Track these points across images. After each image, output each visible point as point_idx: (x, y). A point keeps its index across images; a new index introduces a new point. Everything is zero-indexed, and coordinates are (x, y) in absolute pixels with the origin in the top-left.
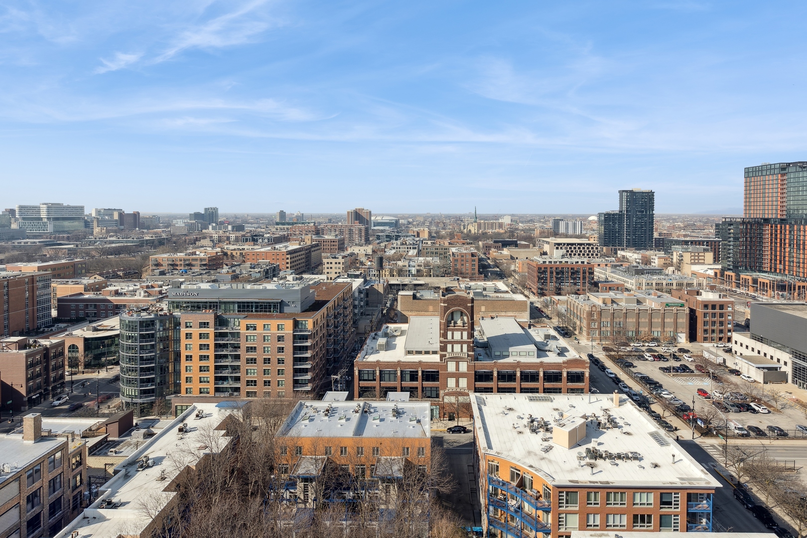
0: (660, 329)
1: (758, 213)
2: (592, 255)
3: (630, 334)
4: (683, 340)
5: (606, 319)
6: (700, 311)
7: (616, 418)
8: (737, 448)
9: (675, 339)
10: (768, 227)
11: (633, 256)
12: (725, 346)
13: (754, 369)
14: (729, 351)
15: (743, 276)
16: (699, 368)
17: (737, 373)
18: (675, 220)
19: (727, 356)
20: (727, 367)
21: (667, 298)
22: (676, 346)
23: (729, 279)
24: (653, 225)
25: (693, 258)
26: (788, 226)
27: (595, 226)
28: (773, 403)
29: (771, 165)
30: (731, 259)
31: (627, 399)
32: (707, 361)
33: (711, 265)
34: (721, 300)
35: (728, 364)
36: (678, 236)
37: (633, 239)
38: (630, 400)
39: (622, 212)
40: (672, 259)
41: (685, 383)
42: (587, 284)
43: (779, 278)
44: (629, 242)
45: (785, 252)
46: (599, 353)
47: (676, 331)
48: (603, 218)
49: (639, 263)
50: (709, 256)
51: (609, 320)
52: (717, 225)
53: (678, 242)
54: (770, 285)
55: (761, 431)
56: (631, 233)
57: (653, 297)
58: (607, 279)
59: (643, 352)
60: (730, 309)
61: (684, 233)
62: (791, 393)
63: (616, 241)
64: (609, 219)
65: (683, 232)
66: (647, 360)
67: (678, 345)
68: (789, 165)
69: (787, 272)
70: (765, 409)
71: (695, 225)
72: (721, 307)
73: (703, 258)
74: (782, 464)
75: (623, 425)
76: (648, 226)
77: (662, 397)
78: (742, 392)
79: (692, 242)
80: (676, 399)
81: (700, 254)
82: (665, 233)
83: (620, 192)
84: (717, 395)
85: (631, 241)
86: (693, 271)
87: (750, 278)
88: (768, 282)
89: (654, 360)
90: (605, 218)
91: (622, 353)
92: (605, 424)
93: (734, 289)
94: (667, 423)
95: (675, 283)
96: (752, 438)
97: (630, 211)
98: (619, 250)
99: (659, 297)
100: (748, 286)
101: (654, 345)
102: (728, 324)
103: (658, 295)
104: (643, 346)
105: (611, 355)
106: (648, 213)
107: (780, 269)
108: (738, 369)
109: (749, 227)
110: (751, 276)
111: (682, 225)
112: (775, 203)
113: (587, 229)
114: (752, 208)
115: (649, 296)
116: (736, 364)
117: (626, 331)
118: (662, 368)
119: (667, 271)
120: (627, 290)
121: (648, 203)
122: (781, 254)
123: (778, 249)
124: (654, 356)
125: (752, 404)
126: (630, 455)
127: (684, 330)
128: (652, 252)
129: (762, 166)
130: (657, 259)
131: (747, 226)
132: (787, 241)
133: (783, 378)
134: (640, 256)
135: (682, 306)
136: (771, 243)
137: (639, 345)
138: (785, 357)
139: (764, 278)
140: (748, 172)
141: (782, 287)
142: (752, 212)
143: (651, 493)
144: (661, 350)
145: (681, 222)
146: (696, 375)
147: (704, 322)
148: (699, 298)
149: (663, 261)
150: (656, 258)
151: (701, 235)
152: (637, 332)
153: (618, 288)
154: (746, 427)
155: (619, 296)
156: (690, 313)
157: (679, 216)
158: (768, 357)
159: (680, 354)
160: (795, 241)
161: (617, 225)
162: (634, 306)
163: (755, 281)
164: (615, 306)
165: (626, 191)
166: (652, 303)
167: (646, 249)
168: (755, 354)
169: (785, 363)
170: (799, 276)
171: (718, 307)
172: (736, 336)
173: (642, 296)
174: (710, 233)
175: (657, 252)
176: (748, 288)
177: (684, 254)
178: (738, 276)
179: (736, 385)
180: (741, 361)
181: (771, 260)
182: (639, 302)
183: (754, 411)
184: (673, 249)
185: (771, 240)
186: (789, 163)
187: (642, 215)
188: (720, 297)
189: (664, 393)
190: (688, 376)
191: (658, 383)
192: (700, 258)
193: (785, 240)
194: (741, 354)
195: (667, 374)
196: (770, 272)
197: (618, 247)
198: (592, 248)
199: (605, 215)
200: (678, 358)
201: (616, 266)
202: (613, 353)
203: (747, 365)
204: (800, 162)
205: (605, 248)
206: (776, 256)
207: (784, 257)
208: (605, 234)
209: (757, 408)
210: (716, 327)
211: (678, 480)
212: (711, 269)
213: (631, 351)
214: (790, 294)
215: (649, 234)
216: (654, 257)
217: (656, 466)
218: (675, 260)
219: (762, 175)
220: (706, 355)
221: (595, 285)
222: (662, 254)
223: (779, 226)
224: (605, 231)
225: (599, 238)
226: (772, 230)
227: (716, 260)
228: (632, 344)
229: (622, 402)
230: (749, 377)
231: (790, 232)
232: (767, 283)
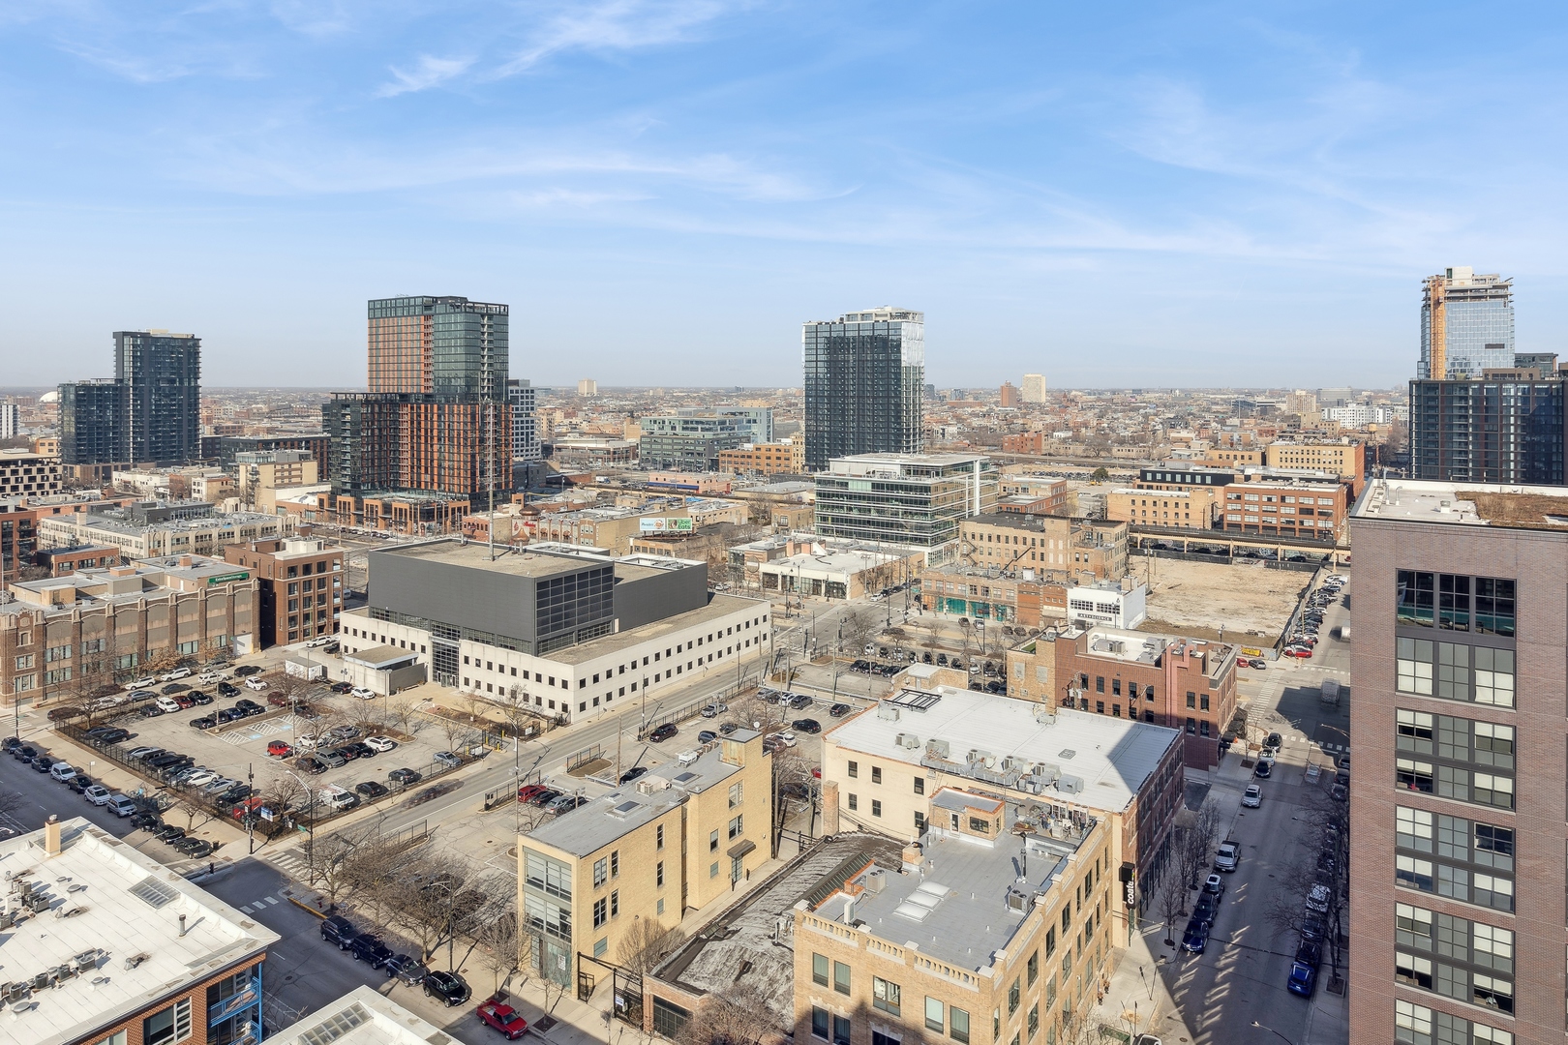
0: (196, 637)
1: (391, 386)
2: (40, 486)
3: (125, 662)
4: (247, 649)
5: (60, 644)
6: (280, 582)
7: (48, 886)
8: (336, 836)
9: (231, 650)
10: (406, 410)
11: (149, 481)
12: (328, 642)
13: (374, 672)
14: (334, 649)
15: (367, 500)
16: (276, 698)
17: (344, 688)
18: (252, 399)
19: (329, 661)
20: (329, 682)
21: (215, 565)
22: (232, 665)
23: (344, 508)
24: (197, 409)
25: (279, 474)
26: (436, 406)
27: (53, 416)
28: (401, 728)
29: (409, 298)
30: (348, 472)
31: (84, 828)
32: (291, 682)
33: (314, 485)
34: (323, 552)
35: (331, 676)
36: (256, 432)
37: (151, 443)
38: (93, 826)
39: (121, 381)
40: (237, 480)
41: (244, 740)
42: (16, 562)
43: (424, 497)
44: (141, 449)
45: (432, 452)
46: (39, 728)
47: (232, 633)
48: (72, 397)
49: (164, 496)
50: (311, 469)
51: (68, 640)
52: (325, 408)
53: (250, 445)
54: (411, 512)
55: (379, 786)
56: (147, 430)
57: (182, 568)
58: (77, 541)
59: (157, 695)
60: (337, 568)
61: (269, 425)
62: (430, 700)
63: (107, 450)
64: (86, 399)
65: (266, 424)
66: (163, 712)
67: (237, 661)
68: (436, 301)
69: (435, 486)
70: (388, 742)
71: (291, 407)
72: (322, 567)
73: (298, 473)
74: (408, 836)
75: (67, 896)
76: (185, 411)
77: (190, 786)
78: (351, 723)
79: (278, 443)
80: (221, 781)
81: (293, 466)
82: (228, 427)
83: (115, 335)
84: (305, 745)
85: (146, 447)
86: (279, 502)
87: (378, 503)
88: (407, 507)
89: (181, 709)
90: (77, 395)
91: (99, 714)
92: (14, 913)
93: (352, 528)
94: (195, 842)
95: (237, 529)
96: (363, 806)
97: (142, 380)
98: (116, 469)
99: (195, 566)
100: (377, 519)
101: (182, 674)
102: (335, 597)
103: (195, 561)
104: (158, 682)
105: (70, 726)
106: (186, 384)
107: (426, 483)
108: (347, 680)
109: (377, 409)
110: (381, 499)
111: (265, 408)
112: (416, 367)
113: (35, 424)
114: (382, 374)
115: (174, 569)
116: (344, 672)
117: (113, 657)
118: (195, 721)
119: (222, 507)
120: (126, 560)
121: (185, 361)
122: (426, 456)
123: (423, 446)
124: (181, 700)
125: (367, 741)
126: (74, 964)
127: (250, 628)
128: (195, 469)
129: (395, 299)
130: (204, 484)
131: (373, 408)
132: (435, 433)
133: (417, 676)
134: (166, 480)
135: (245, 577)
136: (412, 438)
137: (146, 683)
138: (422, 637)
139: (401, 500)
140: (374, 309)
141: (427, 514)
142: (381, 382)
143: (122, 1030)
144: (197, 682)
145: (265, 403)
146: (267, 717)
147: (290, 602)
148: (279, 556)
149: (217, 486)
150: (203, 481)
151: (302, 428)
152: (143, 654)
153: (102, 560)
154: (353, 790)
155: (97, 580)
156: (261, 590)
157: (262, 391)
158: (398, 644)
159: (238, 680)
160: (447, 431)
161: (109, 413)
162: (137, 596)
163: (387, 508)
164: (86, 605)
165: (133, 335)
166: (178, 583)
167: (181, 463)
168: (378, 644)
169: (423, 649)
170: (453, 492)
171: (314, 568)
172: (345, 618)
173: (156, 570)
174: (314, 424)
175: (207, 468)
176: (377, 522)
177: (262, 469)
178: (359, 505)
179: (340, 713)
180: (354, 663)
181: (412, 467)
182: (147, 585)
183: (370, 752)
184: (238, 460)
185: (412, 432)
186: (436, 298)
187: (171, 388)
188: (319, 548)
189: (195, 775)
190: (252, 721)
191: (184, 757)
192: (293, 473)
193: (432, 431)
194: (355, 650)
195: (206, 731)
196: (412, 488)
197: (112, 464)
198: (40, 471)
199: (77, 388)
200: (234, 690)
201: (101, 509)
202: (76, 720)
203: (362, 669)
204: (451, 298)
205: (78, 469)
206: (419, 460)
207: (432, 461)
208: (78, 434)
209: (374, 746)
210: (312, 608)
211: (188, 969)
212: (313, 494)
213: (126, 703)
214: (441, 523)
215: (189, 431)
216: (199, 479)
217: (141, 959)
218: (242, 483)
219: (396, 316)
220: (290, 668)
221: (41, 562)
222: (216, 471)
223: (423, 406)
224: (77, 428)
225: (63, 444)
226: (412, 414)
227: (323, 475)
228: (128, 686)
229: (68, 840)
230: (365, 691)
231: (439, 416)
232: (406, 510)
